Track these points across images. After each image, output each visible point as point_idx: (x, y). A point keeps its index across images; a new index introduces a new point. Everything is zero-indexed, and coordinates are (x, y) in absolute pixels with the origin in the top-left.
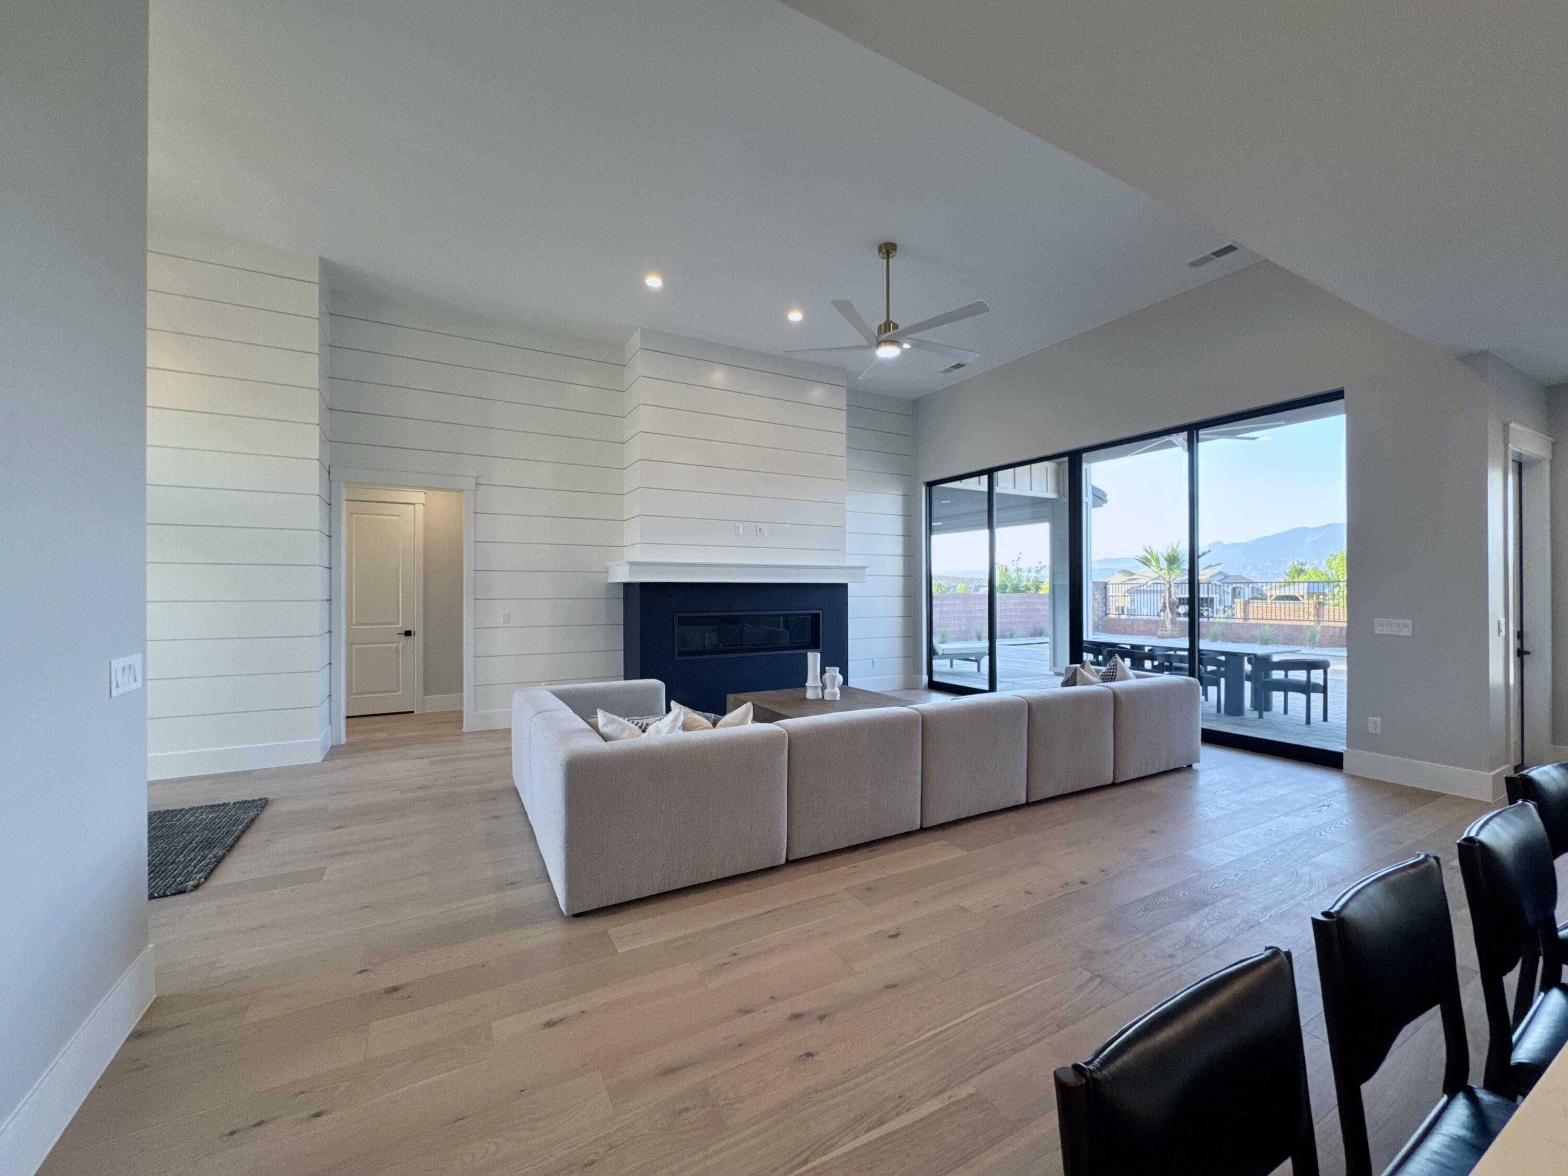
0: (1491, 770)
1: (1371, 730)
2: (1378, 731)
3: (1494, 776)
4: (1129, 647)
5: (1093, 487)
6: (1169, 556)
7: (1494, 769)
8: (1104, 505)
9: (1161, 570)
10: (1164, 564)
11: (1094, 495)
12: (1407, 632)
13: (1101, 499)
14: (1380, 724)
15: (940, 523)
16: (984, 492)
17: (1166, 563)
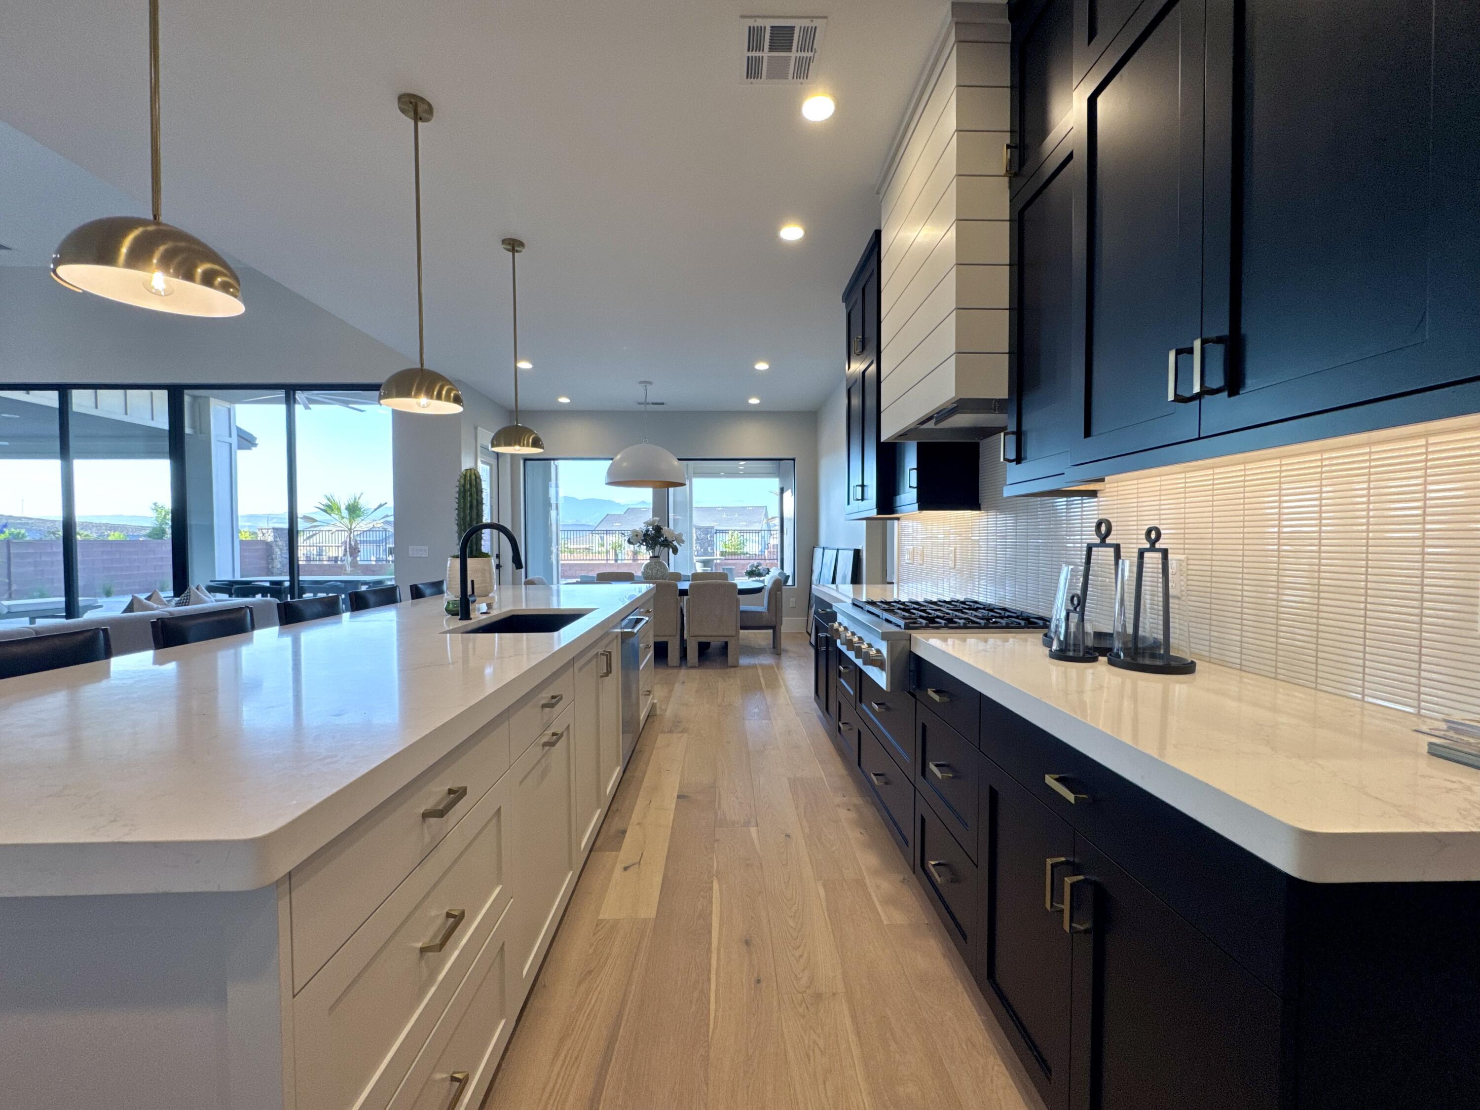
4: (268, 584)
5: (238, 429)
6: (349, 505)
8: (253, 448)
9: (343, 518)
10: (345, 513)
11: (238, 436)
12: (425, 555)
13: (250, 442)
15: (7, 443)
16: (56, 408)
17: (347, 512)
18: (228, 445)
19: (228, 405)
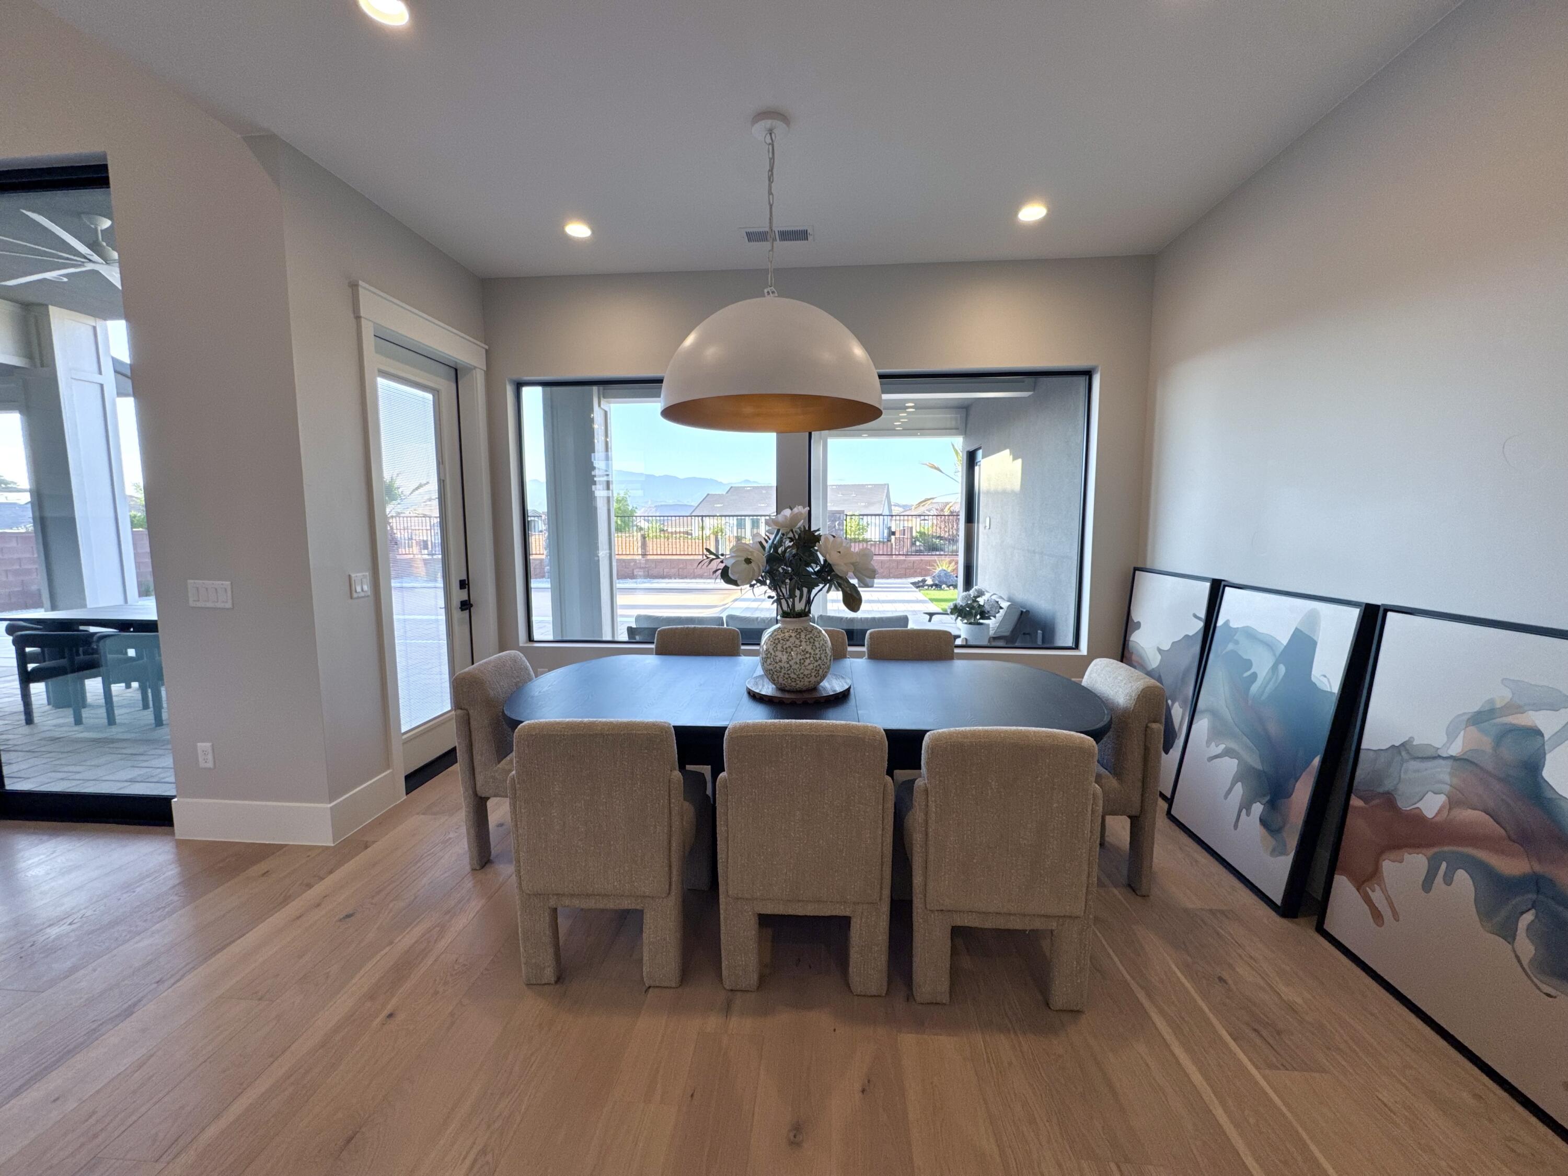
0: (330, 802)
1: (202, 764)
2: (210, 765)
3: (331, 808)
7: (335, 799)
12: (226, 602)
14: (210, 751)
18: (98, 388)
19: (91, 321)
